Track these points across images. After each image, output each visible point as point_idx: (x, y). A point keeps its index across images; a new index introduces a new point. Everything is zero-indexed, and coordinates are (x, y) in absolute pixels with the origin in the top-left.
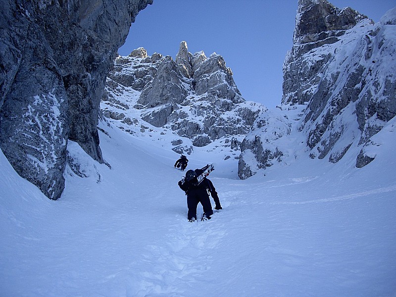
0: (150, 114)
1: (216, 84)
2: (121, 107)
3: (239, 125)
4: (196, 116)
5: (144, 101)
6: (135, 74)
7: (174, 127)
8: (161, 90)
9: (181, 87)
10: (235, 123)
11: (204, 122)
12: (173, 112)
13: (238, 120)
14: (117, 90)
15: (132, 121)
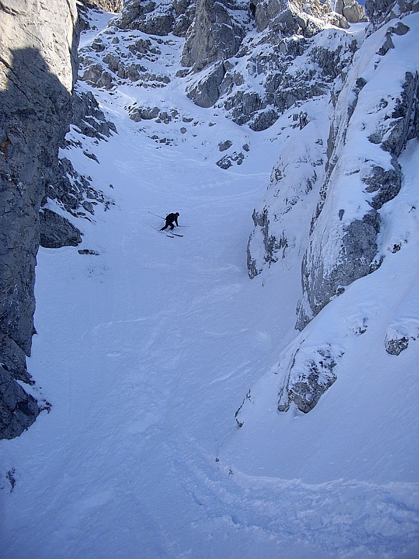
0: (196, 87)
1: (278, 11)
2: (158, 83)
3: (312, 82)
4: (256, 76)
5: (188, 59)
6: (173, 8)
7: (228, 106)
8: (206, 40)
9: (233, 26)
10: (306, 79)
11: (265, 87)
12: (225, 77)
13: (312, 73)
14: (151, 51)
15: (170, 114)
